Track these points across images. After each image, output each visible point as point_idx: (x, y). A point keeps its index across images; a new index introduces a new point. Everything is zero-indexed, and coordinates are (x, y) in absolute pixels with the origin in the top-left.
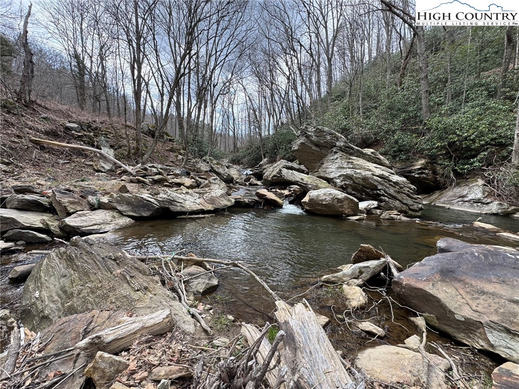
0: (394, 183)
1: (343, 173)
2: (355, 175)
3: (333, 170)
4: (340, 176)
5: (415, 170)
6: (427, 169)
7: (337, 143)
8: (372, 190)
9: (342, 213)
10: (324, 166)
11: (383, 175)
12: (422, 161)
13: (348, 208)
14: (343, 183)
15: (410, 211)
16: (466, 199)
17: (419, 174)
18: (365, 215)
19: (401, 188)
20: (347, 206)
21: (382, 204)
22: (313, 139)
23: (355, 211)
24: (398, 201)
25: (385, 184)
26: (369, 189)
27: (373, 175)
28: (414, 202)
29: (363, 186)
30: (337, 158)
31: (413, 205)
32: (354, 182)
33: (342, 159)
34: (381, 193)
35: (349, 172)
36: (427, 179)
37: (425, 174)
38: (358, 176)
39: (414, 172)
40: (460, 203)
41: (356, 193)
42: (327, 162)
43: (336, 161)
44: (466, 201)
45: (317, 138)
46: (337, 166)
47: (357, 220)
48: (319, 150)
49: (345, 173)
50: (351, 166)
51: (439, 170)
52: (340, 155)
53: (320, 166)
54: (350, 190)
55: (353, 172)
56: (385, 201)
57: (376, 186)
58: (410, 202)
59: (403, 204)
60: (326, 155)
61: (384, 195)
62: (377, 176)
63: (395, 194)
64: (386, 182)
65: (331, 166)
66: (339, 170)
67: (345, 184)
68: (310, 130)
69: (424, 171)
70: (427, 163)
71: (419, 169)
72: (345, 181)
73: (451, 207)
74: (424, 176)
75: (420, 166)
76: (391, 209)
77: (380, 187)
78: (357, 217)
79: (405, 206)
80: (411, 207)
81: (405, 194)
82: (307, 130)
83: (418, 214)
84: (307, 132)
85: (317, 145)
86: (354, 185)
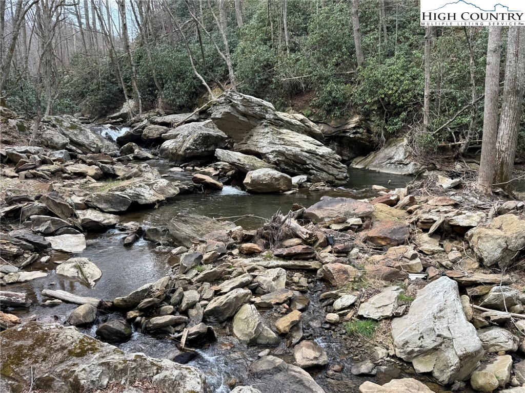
0: (321, 156)
1: (275, 149)
2: (286, 152)
3: (265, 145)
4: (272, 152)
5: (350, 129)
6: (361, 127)
7: (266, 116)
8: (302, 164)
9: (279, 189)
10: (255, 138)
11: (310, 150)
12: (356, 119)
13: (283, 185)
14: (276, 159)
15: (336, 181)
16: (393, 161)
17: (354, 133)
18: (297, 189)
19: (327, 160)
20: (283, 183)
21: (312, 177)
22: (240, 109)
23: (289, 186)
24: (325, 173)
25: (313, 158)
26: (300, 163)
27: (302, 151)
28: (339, 171)
29: (294, 161)
30: (268, 132)
31: (339, 175)
32: (286, 158)
33: (272, 134)
34: (310, 167)
35: (281, 148)
36: (362, 139)
37: (360, 134)
38: (289, 152)
39: (349, 132)
40: (388, 165)
41: (288, 168)
42: (257, 135)
43: (267, 135)
44: (392, 163)
45: (243, 107)
46: (269, 141)
47: (291, 194)
48: (248, 121)
49: (277, 149)
50: (283, 143)
51: (373, 128)
52: (271, 130)
53: (248, 139)
54: (283, 166)
55: (284, 149)
56: (314, 174)
57: (305, 162)
58: (335, 172)
59: (330, 174)
60: (255, 126)
61: (312, 169)
62: (306, 152)
63: (322, 167)
64: (314, 156)
65: (262, 140)
66: (271, 145)
67: (278, 160)
68: (235, 97)
69: (358, 130)
70: (361, 120)
71: (354, 128)
72: (277, 157)
73: (381, 171)
74: (359, 135)
75: (355, 125)
76: (319, 181)
77: (308, 162)
78: (291, 192)
79: (331, 176)
80: (337, 177)
81: (330, 165)
82: (232, 98)
83: (344, 182)
84: (232, 100)
85: (244, 115)
86: (286, 160)
